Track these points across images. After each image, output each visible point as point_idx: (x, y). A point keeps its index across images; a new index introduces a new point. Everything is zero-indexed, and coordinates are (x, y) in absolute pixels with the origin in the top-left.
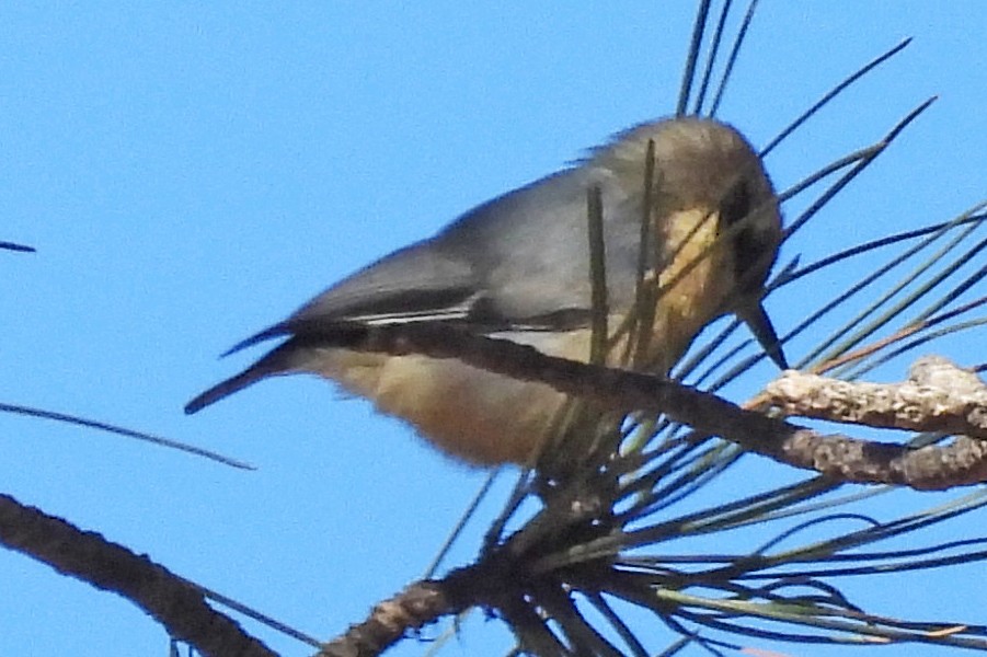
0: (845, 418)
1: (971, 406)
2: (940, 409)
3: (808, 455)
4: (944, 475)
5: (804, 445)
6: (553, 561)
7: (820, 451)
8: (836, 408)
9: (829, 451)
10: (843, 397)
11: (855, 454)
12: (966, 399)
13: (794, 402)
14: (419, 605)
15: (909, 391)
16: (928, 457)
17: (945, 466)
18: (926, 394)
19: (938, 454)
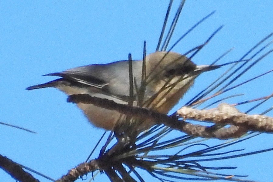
0: (199, 120)
1: (234, 117)
2: (225, 117)
3: (190, 130)
4: (227, 136)
5: (189, 128)
6: (119, 157)
7: (193, 129)
8: (197, 117)
9: (195, 129)
10: (199, 114)
11: (203, 130)
12: (232, 115)
13: (185, 115)
14: (82, 170)
15: (217, 113)
16: (223, 130)
17: (228, 133)
18: (222, 113)
19: (226, 129)
